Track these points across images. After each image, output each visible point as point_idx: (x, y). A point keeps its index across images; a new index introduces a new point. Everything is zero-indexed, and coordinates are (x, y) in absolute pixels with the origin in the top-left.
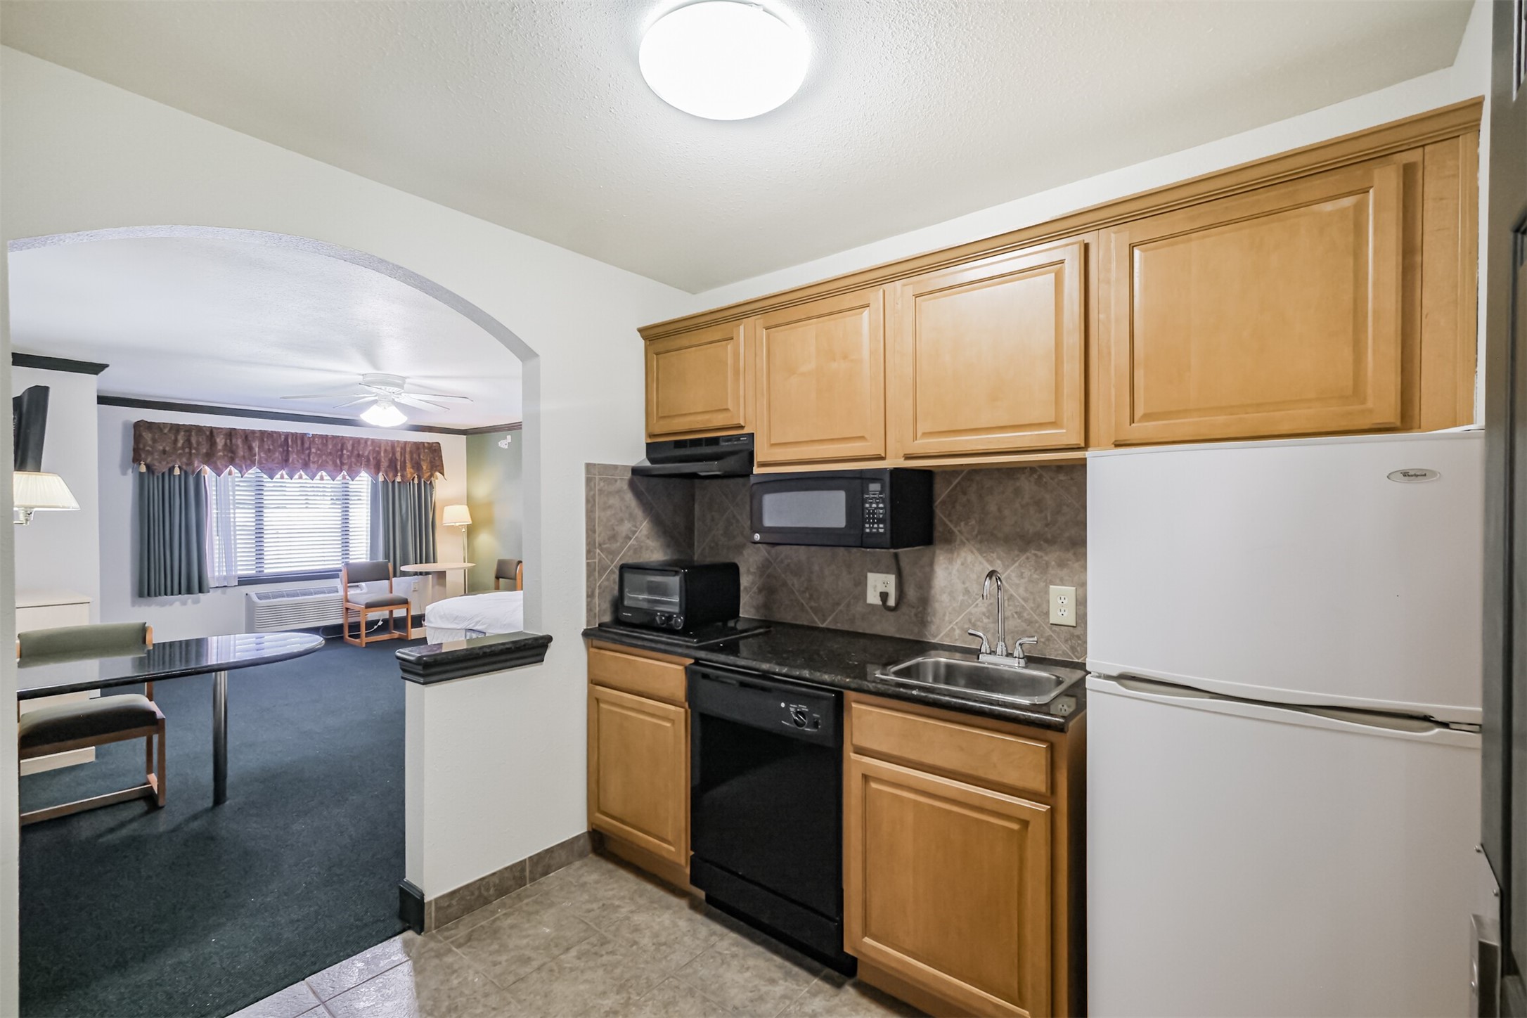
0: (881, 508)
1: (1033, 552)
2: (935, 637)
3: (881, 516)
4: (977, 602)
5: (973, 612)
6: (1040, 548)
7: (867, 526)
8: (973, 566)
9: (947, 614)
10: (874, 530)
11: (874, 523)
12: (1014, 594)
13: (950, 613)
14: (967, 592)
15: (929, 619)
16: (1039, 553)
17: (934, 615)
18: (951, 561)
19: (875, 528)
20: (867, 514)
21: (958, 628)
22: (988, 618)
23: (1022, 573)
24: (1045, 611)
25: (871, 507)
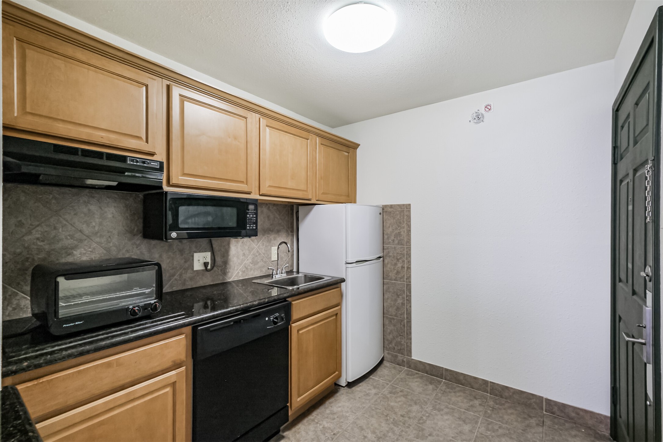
0: (254, 217)
1: (267, 235)
2: (230, 278)
3: (254, 221)
4: (248, 258)
5: (247, 263)
6: (269, 234)
7: (248, 226)
8: (247, 243)
9: (236, 266)
10: (251, 228)
11: (251, 224)
12: (261, 252)
13: (237, 266)
14: (244, 254)
15: (228, 271)
16: (269, 235)
17: (230, 268)
18: (237, 242)
19: (252, 227)
20: (248, 220)
21: (241, 271)
22: (252, 264)
23: (263, 244)
24: (270, 257)
25: (250, 216)
